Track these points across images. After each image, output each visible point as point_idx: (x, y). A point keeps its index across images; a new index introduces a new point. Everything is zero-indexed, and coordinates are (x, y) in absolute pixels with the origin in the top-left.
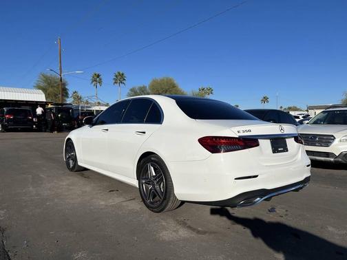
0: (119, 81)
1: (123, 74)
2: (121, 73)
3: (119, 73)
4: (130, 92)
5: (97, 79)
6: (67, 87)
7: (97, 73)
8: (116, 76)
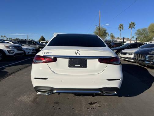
0: (131, 27)
1: (134, 23)
2: (133, 23)
3: (132, 23)
4: (137, 32)
5: (121, 27)
6: (106, 32)
7: (121, 24)
8: (130, 25)
